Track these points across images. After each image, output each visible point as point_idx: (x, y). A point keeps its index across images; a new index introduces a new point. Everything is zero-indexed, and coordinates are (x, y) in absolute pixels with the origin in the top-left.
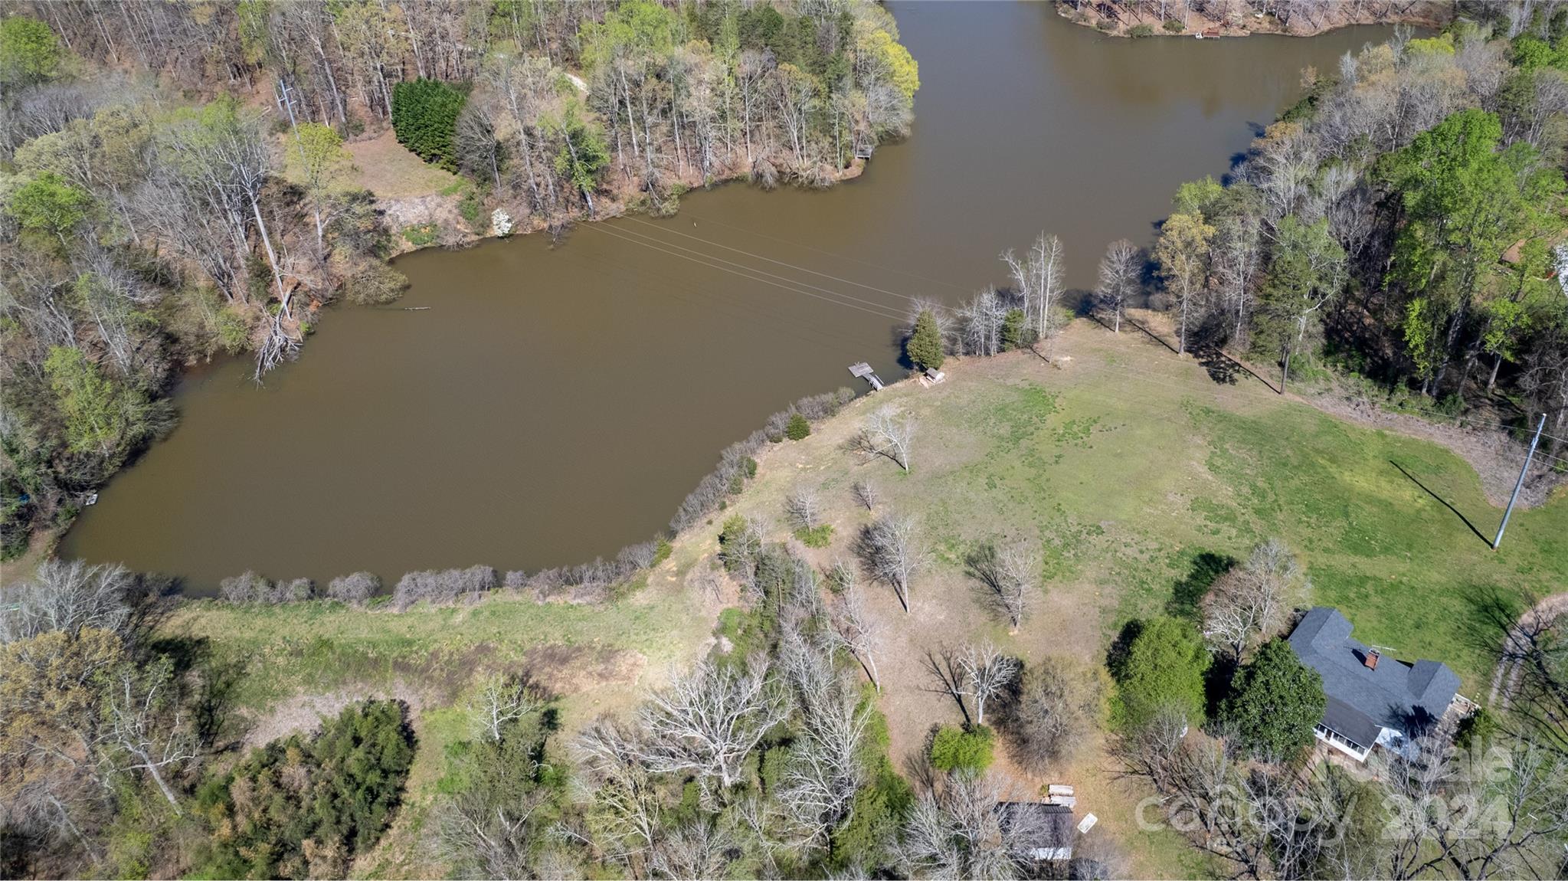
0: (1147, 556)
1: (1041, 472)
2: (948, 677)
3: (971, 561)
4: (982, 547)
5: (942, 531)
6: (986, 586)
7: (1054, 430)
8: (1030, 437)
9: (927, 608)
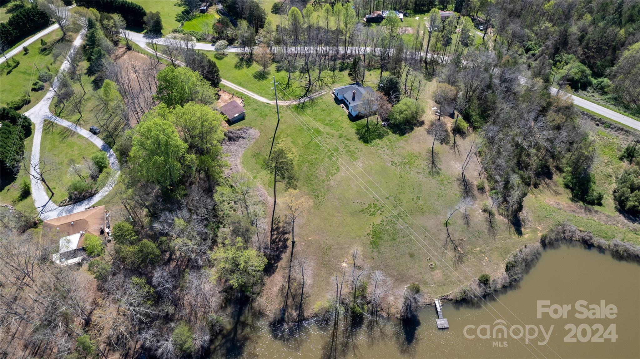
0: (384, 149)
1: (398, 194)
2: (456, 148)
3: (438, 173)
4: (433, 176)
5: (443, 188)
6: (436, 164)
7: (381, 214)
8: (392, 214)
9: (456, 166)
